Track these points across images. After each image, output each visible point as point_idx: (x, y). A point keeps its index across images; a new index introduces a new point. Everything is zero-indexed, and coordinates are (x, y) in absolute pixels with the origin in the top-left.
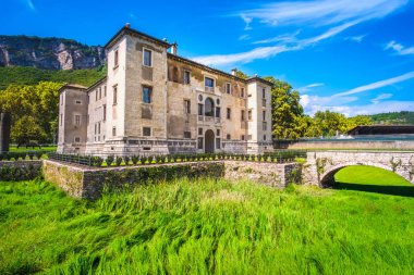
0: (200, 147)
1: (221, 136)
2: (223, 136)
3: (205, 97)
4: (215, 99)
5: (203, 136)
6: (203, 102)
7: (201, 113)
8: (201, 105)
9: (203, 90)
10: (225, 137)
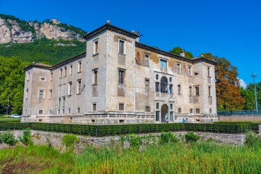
0: (157, 119)
1: (173, 110)
2: (175, 110)
3: (160, 76)
4: (168, 77)
5: (160, 109)
6: (159, 81)
7: (157, 90)
8: (157, 83)
9: (159, 71)
10: (177, 111)
